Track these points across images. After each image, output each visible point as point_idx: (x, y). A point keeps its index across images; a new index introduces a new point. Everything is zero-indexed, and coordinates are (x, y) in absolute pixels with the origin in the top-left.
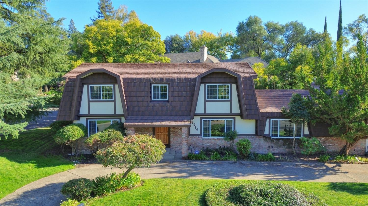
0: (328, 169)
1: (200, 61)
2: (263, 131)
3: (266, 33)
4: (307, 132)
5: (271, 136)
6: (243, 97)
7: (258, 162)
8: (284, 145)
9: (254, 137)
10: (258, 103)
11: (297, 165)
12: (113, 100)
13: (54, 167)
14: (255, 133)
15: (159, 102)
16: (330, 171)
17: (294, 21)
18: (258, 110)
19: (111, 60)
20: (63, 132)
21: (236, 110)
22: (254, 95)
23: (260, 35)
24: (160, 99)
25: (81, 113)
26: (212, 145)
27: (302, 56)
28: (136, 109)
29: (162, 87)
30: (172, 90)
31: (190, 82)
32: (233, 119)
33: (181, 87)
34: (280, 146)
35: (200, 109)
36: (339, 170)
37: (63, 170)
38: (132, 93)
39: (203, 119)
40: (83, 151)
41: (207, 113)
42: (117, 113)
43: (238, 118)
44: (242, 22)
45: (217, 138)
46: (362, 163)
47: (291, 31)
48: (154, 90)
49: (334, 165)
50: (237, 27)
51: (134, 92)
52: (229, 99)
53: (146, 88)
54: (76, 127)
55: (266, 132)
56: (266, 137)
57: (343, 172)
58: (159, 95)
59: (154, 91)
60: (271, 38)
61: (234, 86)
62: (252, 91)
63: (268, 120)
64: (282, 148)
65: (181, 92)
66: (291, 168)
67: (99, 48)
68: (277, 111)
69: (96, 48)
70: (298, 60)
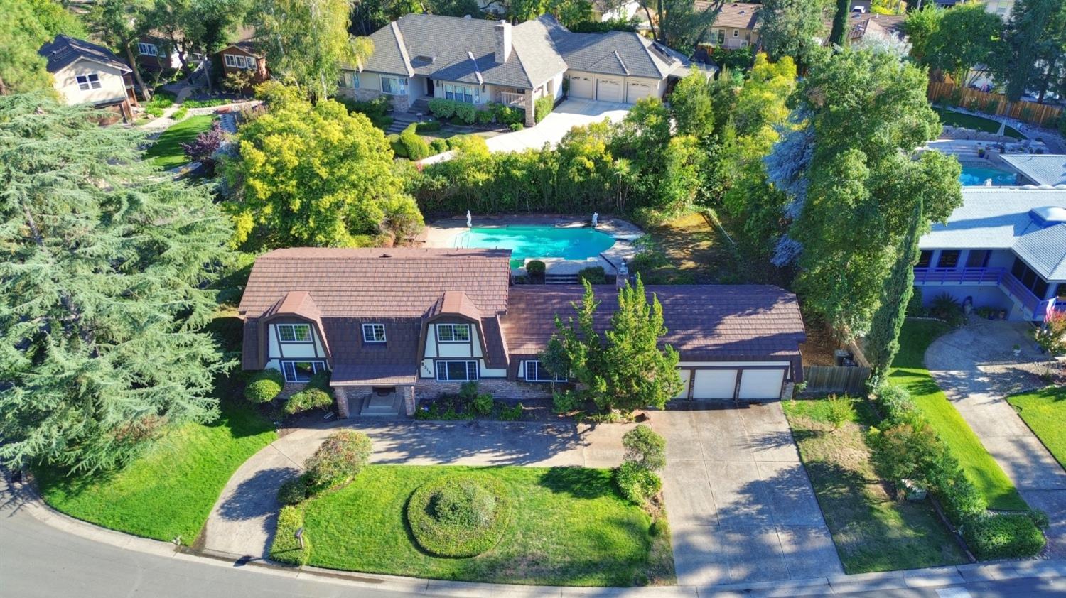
2: (517, 374)
5: (527, 379)
8: (543, 389)
9: (505, 381)
12: (312, 341)
14: (506, 377)
15: (374, 348)
16: (572, 442)
21: (478, 353)
24: (375, 341)
26: (450, 390)
28: (345, 356)
29: (376, 326)
31: (413, 323)
32: (476, 363)
34: (538, 391)
35: (430, 352)
36: (583, 440)
38: (336, 336)
39: (436, 363)
41: (440, 356)
42: (319, 356)
45: (457, 382)
52: (469, 341)
53: (355, 330)
54: (269, 380)
55: (521, 374)
56: (520, 381)
58: (373, 336)
59: (365, 332)
61: (474, 326)
63: (522, 362)
64: (541, 392)
65: (402, 335)
68: (533, 352)
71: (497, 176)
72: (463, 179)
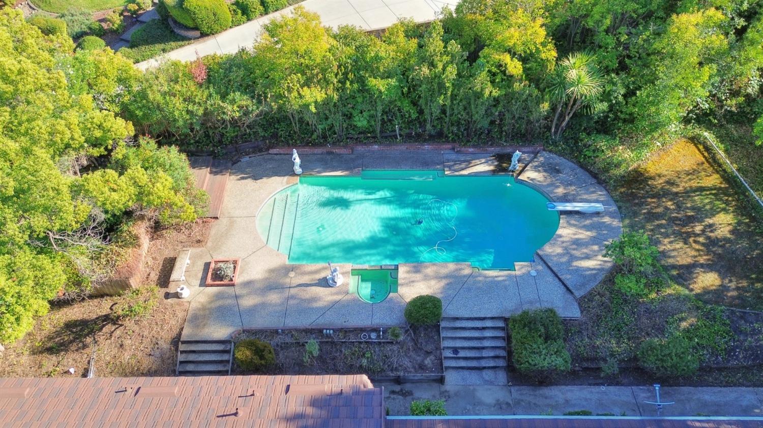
71: (343, 89)
72: (280, 96)
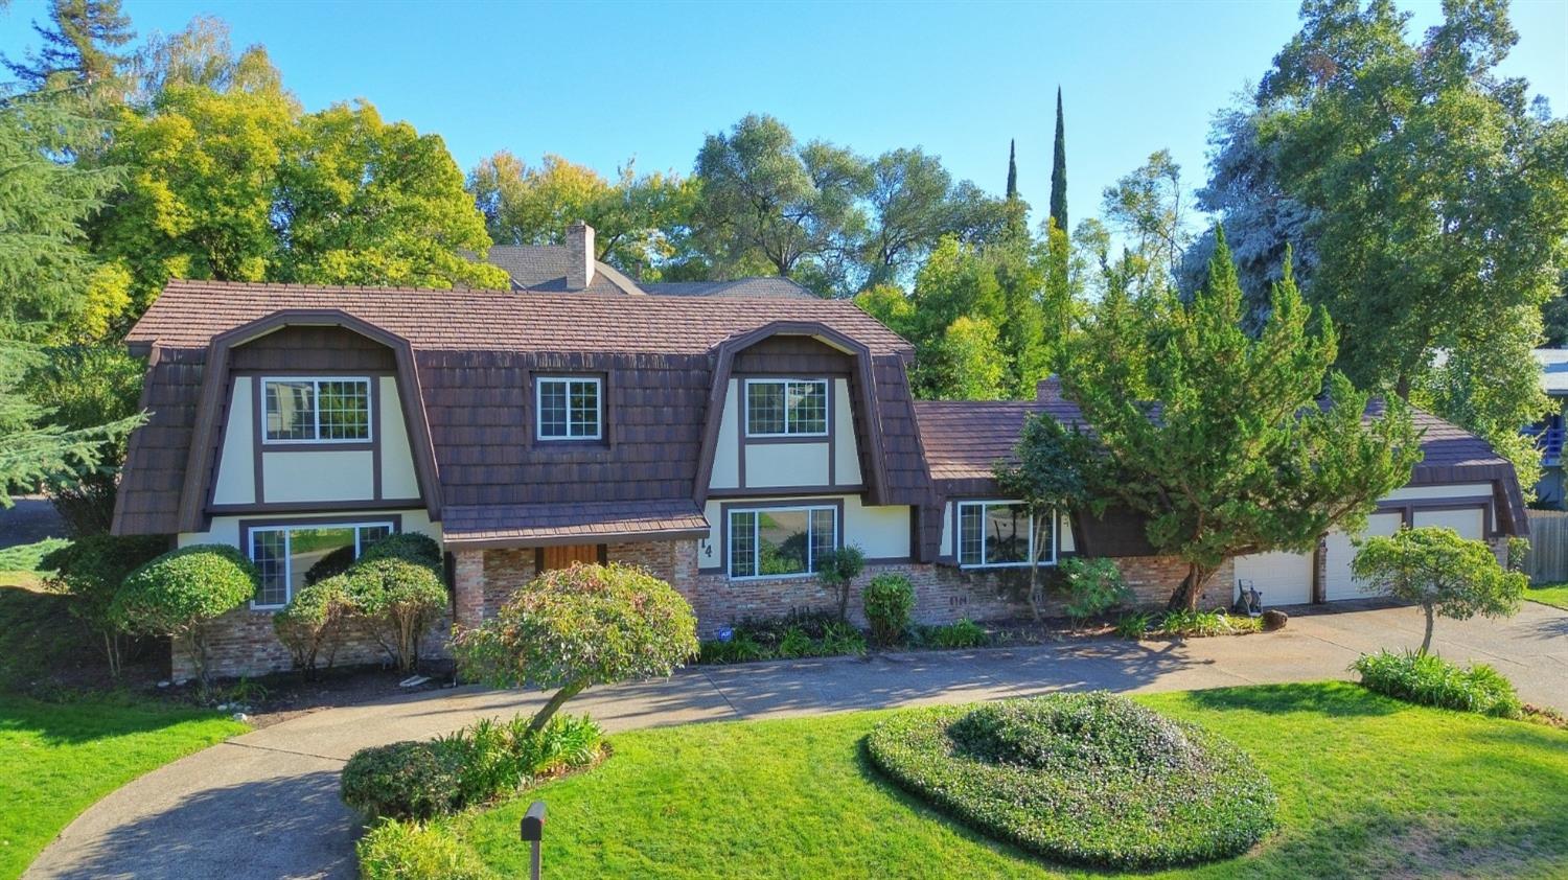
0: (1154, 657)
1: (568, 286)
2: (937, 543)
3: (809, 189)
4: (1068, 544)
5: (959, 560)
6: (877, 426)
7: (939, 653)
8: (1000, 592)
9: (908, 567)
10: (926, 448)
11: (1063, 652)
12: (370, 439)
13: (150, 736)
14: (908, 555)
15: (569, 449)
16: (1165, 662)
17: (909, 150)
18: (924, 470)
19: (257, 270)
20: (160, 581)
21: (849, 472)
22: (910, 418)
23: (786, 192)
24: (569, 436)
25: (221, 498)
26: (764, 605)
27: (966, 282)
28: (478, 475)
29: (576, 388)
30: (620, 401)
31: (687, 370)
32: (835, 508)
33: (657, 388)
34: (990, 596)
35: (723, 475)
36: (1187, 657)
37: (208, 739)
38: (458, 410)
39: (730, 511)
40: (226, 666)
41: (749, 484)
42: (388, 494)
43: (852, 503)
44: (717, 135)
45: (783, 580)
46: (1238, 634)
47: (898, 186)
48: (543, 398)
49: (1165, 644)
50: (698, 153)
51: (464, 407)
52: (826, 433)
53: (516, 391)
54: (216, 557)
55: (946, 549)
56: (944, 566)
57: (1199, 660)
58: (564, 418)
59: (543, 405)
60: (828, 210)
61: (841, 385)
62: (904, 404)
63: (949, 506)
64: (996, 601)
65: (655, 407)
66: (1049, 661)
67: (205, 215)
68: (976, 475)
69: (190, 214)
70: (950, 296)
